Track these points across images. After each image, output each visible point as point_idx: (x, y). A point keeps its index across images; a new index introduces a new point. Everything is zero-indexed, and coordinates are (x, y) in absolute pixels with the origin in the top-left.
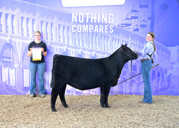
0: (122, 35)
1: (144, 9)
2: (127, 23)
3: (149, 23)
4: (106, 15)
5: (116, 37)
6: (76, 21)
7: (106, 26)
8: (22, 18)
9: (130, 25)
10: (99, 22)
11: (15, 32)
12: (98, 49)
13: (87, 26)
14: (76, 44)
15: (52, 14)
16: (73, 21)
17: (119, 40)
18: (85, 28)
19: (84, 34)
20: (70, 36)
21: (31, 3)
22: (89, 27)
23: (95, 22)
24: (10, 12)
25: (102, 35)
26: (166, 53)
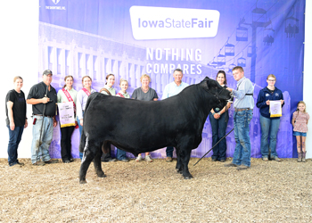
1: (242, 43)
2: (219, 61)
3: (248, 61)
4: (192, 50)
6: (152, 58)
7: (192, 65)
8: (80, 54)
9: (224, 63)
10: (182, 60)
13: (167, 65)
15: (119, 49)
16: (147, 58)
18: (164, 68)
19: (163, 76)
21: (91, 35)
22: (169, 67)
23: (177, 59)
24: (63, 46)
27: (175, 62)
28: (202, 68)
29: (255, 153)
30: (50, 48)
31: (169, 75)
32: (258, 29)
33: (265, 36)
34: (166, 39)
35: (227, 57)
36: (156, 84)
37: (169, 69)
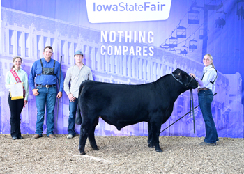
0: (165, 58)
1: (194, 26)
2: (171, 43)
3: (200, 42)
4: (144, 32)
5: (158, 61)
6: (106, 41)
7: (144, 47)
8: (38, 37)
9: (176, 45)
10: (135, 42)
11: (29, 55)
12: (134, 77)
13: (120, 47)
14: (106, 69)
15: (76, 31)
16: (102, 41)
17: (161, 65)
18: (118, 50)
19: (116, 57)
20: (98, 60)
21: (49, 19)
22: (122, 49)
23: (130, 42)
24: (23, 29)
25: (139, 59)
26: (224, 82)
27: (128, 44)
28: (154, 50)
30: (11, 32)
31: (123, 56)
32: (210, 12)
33: (217, 18)
34: (120, 23)
35: (179, 39)
36: (110, 65)
37: (122, 51)
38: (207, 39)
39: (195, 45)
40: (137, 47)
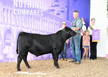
27: (29, 9)
28: (43, 12)
29: (69, 56)
31: (26, 16)
35: (56, 7)
36: (19, 20)
37: (26, 13)
38: (69, 7)
39: (64, 10)
40: (34, 11)
